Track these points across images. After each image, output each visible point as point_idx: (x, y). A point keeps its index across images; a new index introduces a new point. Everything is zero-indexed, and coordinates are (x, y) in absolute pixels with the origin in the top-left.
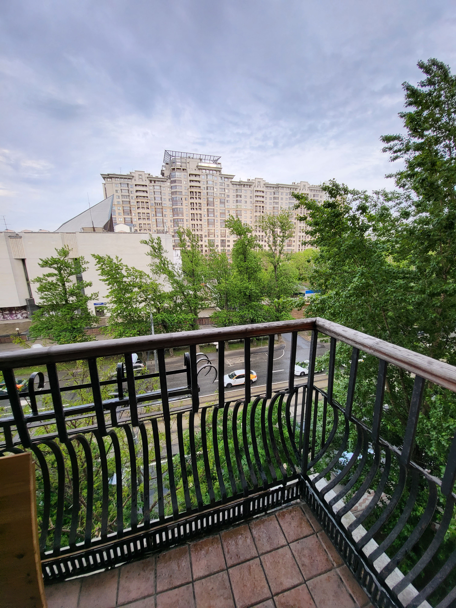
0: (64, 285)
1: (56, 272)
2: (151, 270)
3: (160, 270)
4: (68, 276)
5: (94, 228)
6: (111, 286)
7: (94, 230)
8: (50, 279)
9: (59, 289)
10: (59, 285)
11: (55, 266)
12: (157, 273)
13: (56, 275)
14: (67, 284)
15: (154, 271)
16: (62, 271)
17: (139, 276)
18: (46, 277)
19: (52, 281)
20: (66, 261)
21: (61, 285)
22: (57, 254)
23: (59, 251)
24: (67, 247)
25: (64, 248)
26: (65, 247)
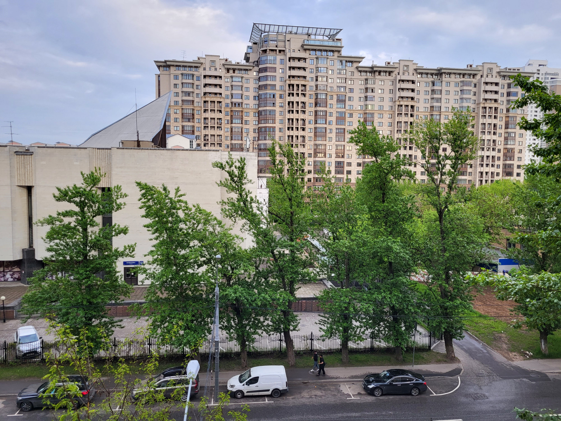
0: (85, 230)
1: (77, 209)
2: (222, 210)
3: (236, 211)
4: (93, 217)
5: (138, 142)
6: (157, 234)
7: (139, 145)
8: (66, 220)
9: (78, 237)
10: (78, 230)
11: (77, 199)
12: (231, 216)
13: (76, 214)
14: (90, 229)
15: (227, 213)
16: (86, 209)
17: (202, 221)
18: (62, 217)
19: (70, 223)
20: (94, 192)
21: (81, 230)
22: (83, 181)
23: (85, 176)
24: (98, 172)
25: (94, 171)
26: (96, 171)
